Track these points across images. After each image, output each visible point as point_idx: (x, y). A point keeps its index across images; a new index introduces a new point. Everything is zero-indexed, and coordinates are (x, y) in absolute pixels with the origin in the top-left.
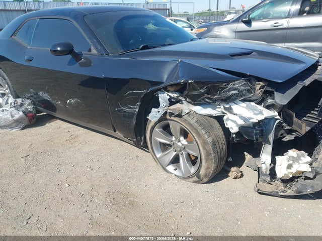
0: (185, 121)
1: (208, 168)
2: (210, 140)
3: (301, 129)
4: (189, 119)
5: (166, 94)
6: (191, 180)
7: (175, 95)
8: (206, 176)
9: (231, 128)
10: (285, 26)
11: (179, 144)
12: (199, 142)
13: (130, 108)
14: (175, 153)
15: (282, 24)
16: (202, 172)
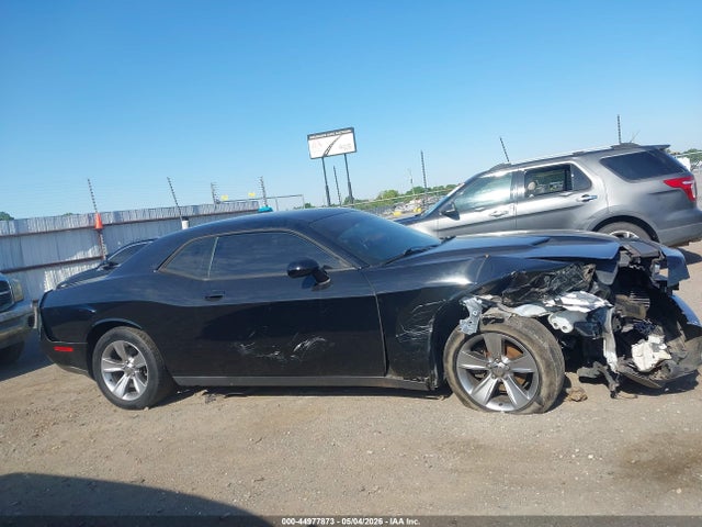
0: (509, 327)
1: (551, 384)
2: (546, 345)
3: (639, 313)
4: (513, 325)
5: (475, 299)
6: (528, 410)
7: (489, 297)
8: (549, 397)
9: (564, 327)
10: (511, 214)
11: (500, 364)
12: (533, 351)
13: (420, 330)
14: (495, 381)
15: (507, 212)
16: (544, 392)
